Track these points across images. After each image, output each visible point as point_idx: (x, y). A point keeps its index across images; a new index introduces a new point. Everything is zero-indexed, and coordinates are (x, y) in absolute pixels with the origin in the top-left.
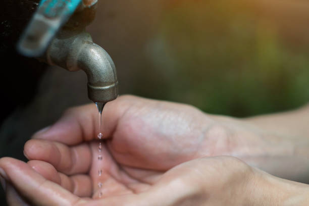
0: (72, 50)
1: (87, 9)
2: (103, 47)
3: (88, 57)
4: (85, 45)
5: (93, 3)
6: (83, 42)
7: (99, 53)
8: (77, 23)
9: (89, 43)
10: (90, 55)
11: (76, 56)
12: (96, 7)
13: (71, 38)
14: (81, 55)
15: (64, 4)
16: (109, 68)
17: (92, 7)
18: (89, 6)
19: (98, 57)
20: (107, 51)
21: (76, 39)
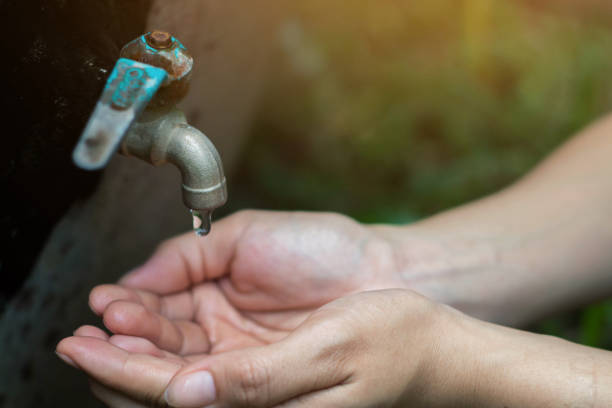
0: (158, 138)
1: (175, 82)
2: (203, 132)
3: (180, 147)
4: (177, 129)
5: (184, 74)
6: (174, 125)
7: (197, 141)
8: (162, 102)
9: (181, 125)
10: (184, 144)
11: (164, 147)
12: (188, 79)
13: (156, 121)
14: (170, 145)
15: (141, 83)
16: (212, 163)
17: (183, 79)
18: (179, 78)
19: (196, 147)
20: (208, 136)
21: (164, 122)
